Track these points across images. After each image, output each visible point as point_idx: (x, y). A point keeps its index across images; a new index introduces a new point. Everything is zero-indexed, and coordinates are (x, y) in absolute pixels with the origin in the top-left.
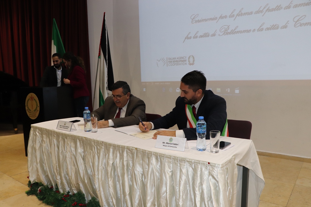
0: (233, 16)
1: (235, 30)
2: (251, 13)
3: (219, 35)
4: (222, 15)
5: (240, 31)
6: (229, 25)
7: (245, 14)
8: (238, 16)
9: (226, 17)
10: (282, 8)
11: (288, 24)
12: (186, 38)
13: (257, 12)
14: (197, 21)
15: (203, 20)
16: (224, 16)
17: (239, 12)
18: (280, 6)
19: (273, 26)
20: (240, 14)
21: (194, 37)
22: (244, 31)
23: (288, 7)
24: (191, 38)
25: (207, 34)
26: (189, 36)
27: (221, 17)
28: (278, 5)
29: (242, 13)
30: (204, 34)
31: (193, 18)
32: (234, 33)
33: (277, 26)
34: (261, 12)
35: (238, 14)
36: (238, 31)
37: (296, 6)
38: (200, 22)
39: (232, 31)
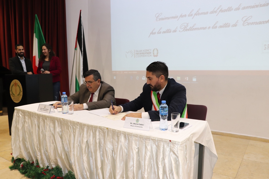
0: (192, 15)
1: (193, 27)
2: (207, 13)
3: (179, 31)
4: (182, 14)
5: (197, 28)
6: (188, 23)
7: (202, 14)
8: (195, 16)
9: (185, 16)
10: (232, 10)
11: (238, 23)
12: (151, 34)
13: (212, 12)
14: (161, 19)
15: (166, 18)
16: (184, 15)
17: (197, 12)
18: (231, 7)
19: (225, 24)
20: (197, 14)
21: (158, 33)
22: (201, 28)
23: (238, 9)
24: (155, 33)
25: (169, 31)
26: (154, 32)
27: (181, 16)
28: (229, 7)
29: (199, 13)
30: (167, 30)
31: (158, 17)
32: (192, 30)
33: (229, 24)
34: (216, 12)
35: (195, 14)
36: (195, 28)
37: (244, 8)
38: (163, 19)
39: (191, 28)
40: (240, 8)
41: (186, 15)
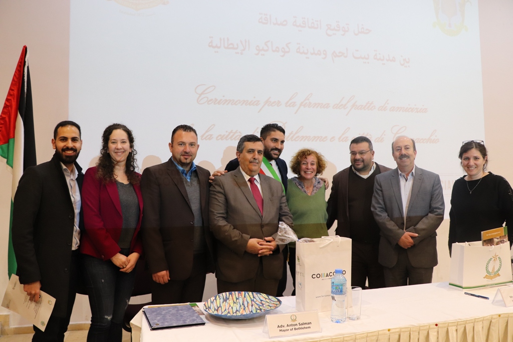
0: (294, 105)
1: (296, 133)
4: (270, 97)
5: (306, 137)
6: (286, 123)
7: (316, 105)
8: (302, 107)
9: (278, 104)
10: (375, 108)
11: (385, 135)
14: (212, 100)
15: (226, 101)
16: (275, 102)
17: (305, 100)
18: (372, 103)
20: (306, 103)
21: (203, 136)
22: (315, 137)
23: (383, 108)
25: (236, 134)
27: (269, 103)
28: (368, 102)
29: (310, 103)
30: (230, 133)
31: (203, 93)
32: (295, 140)
35: (302, 103)
37: (393, 109)
38: (219, 103)
39: (292, 135)
40: (386, 107)
41: (279, 102)
